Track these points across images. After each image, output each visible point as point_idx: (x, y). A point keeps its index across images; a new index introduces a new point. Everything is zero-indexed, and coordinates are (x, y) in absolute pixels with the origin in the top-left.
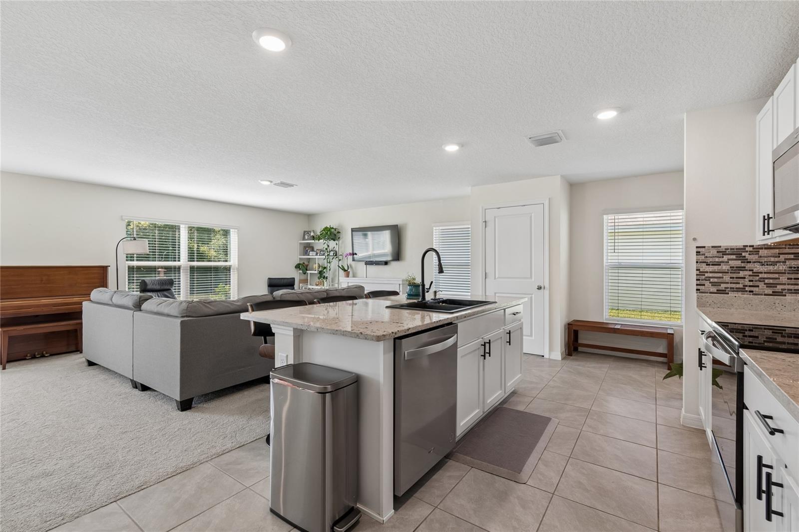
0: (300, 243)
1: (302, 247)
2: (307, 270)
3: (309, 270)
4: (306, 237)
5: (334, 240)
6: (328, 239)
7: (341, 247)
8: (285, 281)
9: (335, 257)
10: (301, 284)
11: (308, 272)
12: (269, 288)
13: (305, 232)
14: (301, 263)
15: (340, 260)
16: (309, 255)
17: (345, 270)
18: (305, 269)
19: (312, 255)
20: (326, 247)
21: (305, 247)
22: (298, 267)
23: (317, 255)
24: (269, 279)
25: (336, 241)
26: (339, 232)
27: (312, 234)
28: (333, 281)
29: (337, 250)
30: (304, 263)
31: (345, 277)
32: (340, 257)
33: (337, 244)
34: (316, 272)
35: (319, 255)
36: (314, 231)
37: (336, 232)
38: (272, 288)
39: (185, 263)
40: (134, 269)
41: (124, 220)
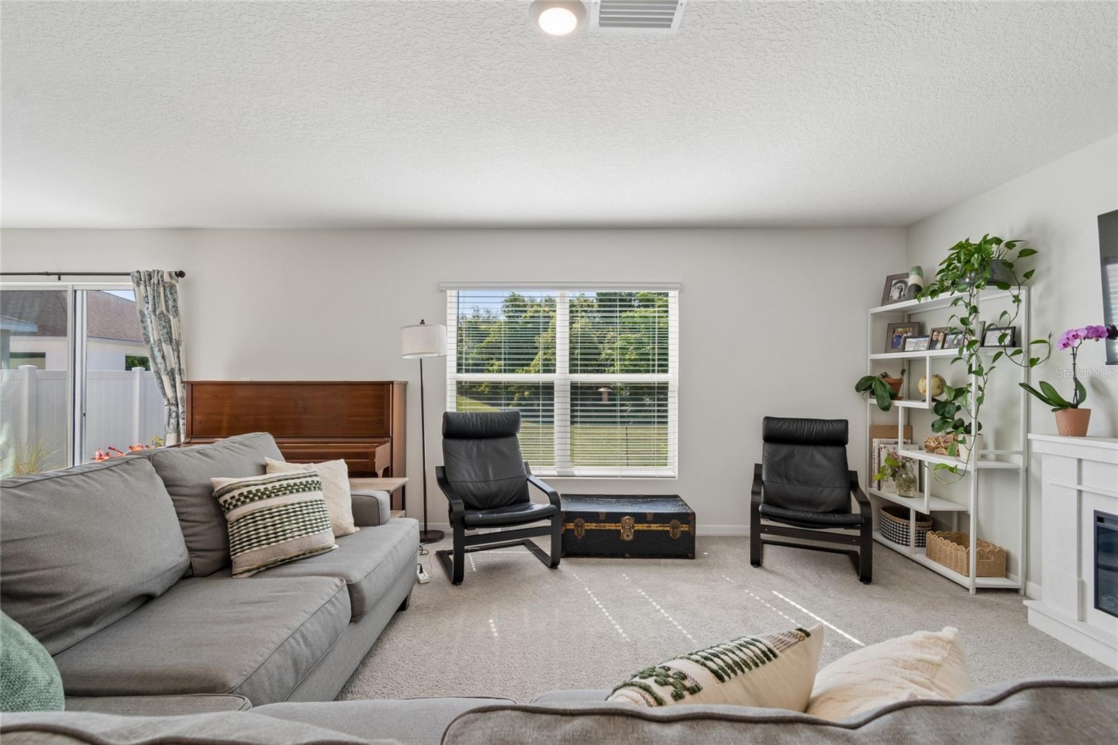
0: (876, 316)
1: (882, 326)
2: (894, 396)
3: (900, 399)
4: (895, 294)
5: (1004, 286)
6: (971, 284)
7: (1041, 312)
8: (816, 428)
9: (1010, 351)
10: (876, 441)
11: (897, 403)
12: (768, 445)
13: (889, 279)
14: (877, 374)
15: (1033, 362)
16: (903, 350)
17: (1060, 405)
18: (886, 395)
19: (915, 348)
20: (965, 313)
21: (892, 328)
22: (866, 386)
23: (932, 345)
24: (767, 419)
25: (1014, 291)
26: (1028, 253)
27: (913, 279)
28: (1001, 439)
29: (1020, 322)
30: (885, 376)
31: (1061, 434)
32: (1037, 351)
33: (1017, 299)
34: (926, 405)
35: (939, 345)
36: (919, 270)
37: (1010, 256)
38: (774, 446)
39: (562, 377)
40: (465, 390)
41: (443, 291)
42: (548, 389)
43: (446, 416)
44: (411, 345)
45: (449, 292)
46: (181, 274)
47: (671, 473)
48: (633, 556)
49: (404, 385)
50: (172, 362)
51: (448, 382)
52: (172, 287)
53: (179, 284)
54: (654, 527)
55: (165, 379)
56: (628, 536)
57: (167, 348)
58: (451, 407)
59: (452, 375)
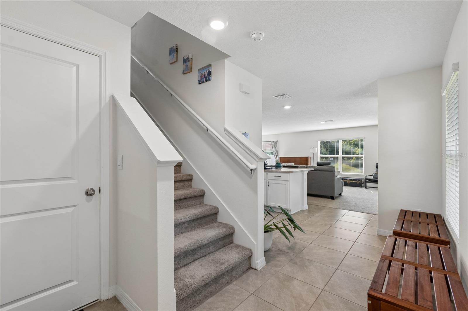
39: (340, 155)
40: (322, 158)
41: (317, 141)
42: (337, 158)
43: (317, 162)
44: (311, 151)
45: (318, 141)
46: (277, 141)
47: (363, 174)
48: (350, 186)
49: (311, 157)
50: (276, 154)
51: (318, 157)
52: (276, 143)
53: (277, 142)
54: (353, 181)
55: (276, 157)
56: (348, 183)
57: (276, 152)
58: (319, 161)
59: (319, 155)
